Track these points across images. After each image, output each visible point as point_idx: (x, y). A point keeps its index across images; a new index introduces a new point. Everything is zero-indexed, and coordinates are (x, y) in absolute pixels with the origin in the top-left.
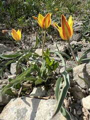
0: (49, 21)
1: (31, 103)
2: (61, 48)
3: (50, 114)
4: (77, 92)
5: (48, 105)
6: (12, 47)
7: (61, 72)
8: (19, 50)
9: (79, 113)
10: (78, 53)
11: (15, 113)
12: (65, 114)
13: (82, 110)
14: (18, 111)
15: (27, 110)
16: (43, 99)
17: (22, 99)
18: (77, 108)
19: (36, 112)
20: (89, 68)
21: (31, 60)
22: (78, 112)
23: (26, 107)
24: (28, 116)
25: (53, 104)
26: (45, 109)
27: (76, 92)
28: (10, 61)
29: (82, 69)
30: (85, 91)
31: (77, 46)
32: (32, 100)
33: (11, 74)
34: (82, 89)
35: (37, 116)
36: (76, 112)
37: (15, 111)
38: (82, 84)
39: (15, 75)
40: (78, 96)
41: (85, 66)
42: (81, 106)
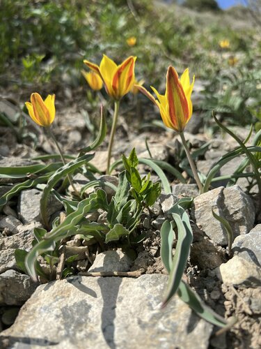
0: (130, 79)
1: (97, 290)
2: (158, 151)
3: (150, 305)
4: (208, 252)
5: (143, 287)
6: (9, 144)
7: (164, 209)
8: (35, 154)
9: (215, 296)
10: (200, 163)
11: (58, 317)
12: (187, 300)
13: (220, 289)
14: (63, 313)
15: (90, 307)
16: (127, 276)
17: (70, 281)
18: (210, 285)
19: (115, 307)
20: (230, 197)
21: (81, 182)
22: (212, 294)
23: (84, 301)
24: (94, 319)
25: (155, 285)
26: (137, 296)
27: (205, 254)
28: (18, 186)
29: (216, 199)
30: (223, 250)
31: (196, 146)
32: (98, 281)
33: (23, 221)
34: (218, 245)
35: (118, 315)
36: (209, 296)
37: (57, 311)
38: (216, 235)
39: (38, 225)
40: (209, 262)
41: (222, 194)
42: (218, 281)
